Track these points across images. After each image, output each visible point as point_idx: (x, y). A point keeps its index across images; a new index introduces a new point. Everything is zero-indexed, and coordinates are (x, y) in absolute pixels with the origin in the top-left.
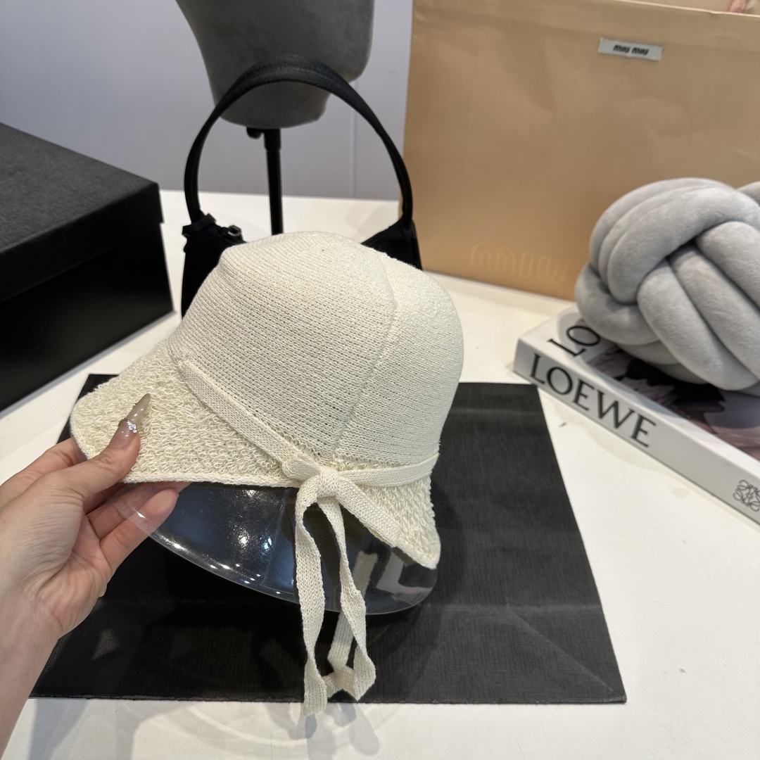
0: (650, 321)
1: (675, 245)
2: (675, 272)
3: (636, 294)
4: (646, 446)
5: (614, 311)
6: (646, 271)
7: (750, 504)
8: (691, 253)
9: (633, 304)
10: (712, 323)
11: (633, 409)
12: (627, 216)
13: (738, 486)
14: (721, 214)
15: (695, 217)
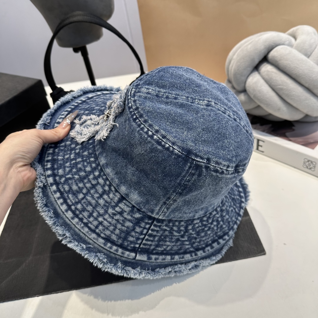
0: (252, 96)
1: (257, 61)
2: (259, 73)
3: (245, 87)
4: (263, 152)
7: (310, 169)
8: (265, 64)
9: (244, 91)
10: (278, 92)
12: (236, 54)
13: (304, 161)
15: (263, 47)
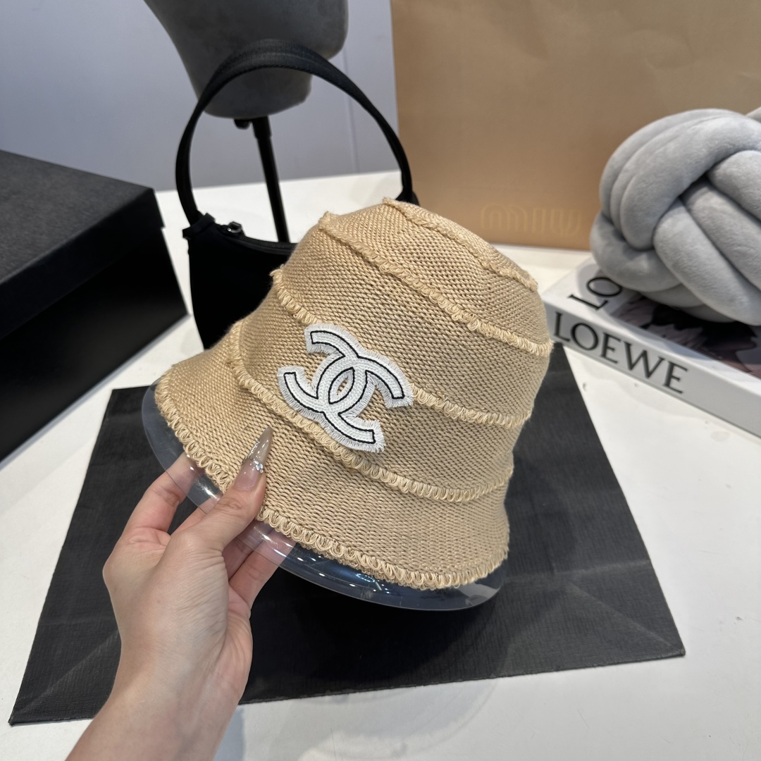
0: (669, 265)
1: (686, 183)
2: (689, 211)
3: (652, 239)
4: (680, 392)
5: (631, 259)
6: (660, 214)
8: (704, 189)
9: (650, 249)
10: (733, 260)
11: (663, 357)
12: (634, 158)
14: (731, 144)
15: (705, 151)
